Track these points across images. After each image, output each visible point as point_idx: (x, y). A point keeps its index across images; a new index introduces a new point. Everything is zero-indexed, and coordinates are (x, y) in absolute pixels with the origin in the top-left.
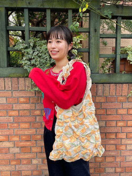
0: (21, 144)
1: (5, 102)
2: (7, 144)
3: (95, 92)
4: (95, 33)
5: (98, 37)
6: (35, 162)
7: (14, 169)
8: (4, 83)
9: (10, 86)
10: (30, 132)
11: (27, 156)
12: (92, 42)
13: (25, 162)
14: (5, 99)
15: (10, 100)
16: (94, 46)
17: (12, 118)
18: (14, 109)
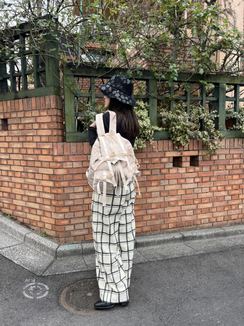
0: (233, 192)
1: (225, 158)
2: (223, 193)
6: (240, 207)
7: (226, 214)
9: (229, 145)
10: (239, 182)
11: (236, 202)
13: (234, 208)
14: (224, 156)
15: (228, 156)
18: (230, 163)
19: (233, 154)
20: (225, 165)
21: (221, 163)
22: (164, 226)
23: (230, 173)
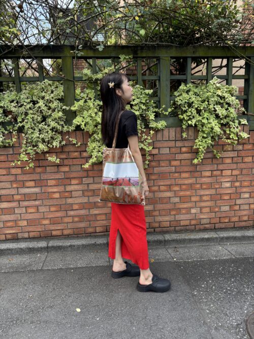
0: (182, 193)
1: (168, 152)
2: (168, 194)
6: (193, 211)
7: (173, 219)
8: (168, 133)
9: (174, 136)
11: (185, 206)
13: (184, 212)
14: (168, 149)
15: (173, 150)
17: (174, 168)
18: (176, 159)
19: (181, 147)
20: (170, 161)
21: (164, 158)
22: (91, 230)
23: (178, 170)
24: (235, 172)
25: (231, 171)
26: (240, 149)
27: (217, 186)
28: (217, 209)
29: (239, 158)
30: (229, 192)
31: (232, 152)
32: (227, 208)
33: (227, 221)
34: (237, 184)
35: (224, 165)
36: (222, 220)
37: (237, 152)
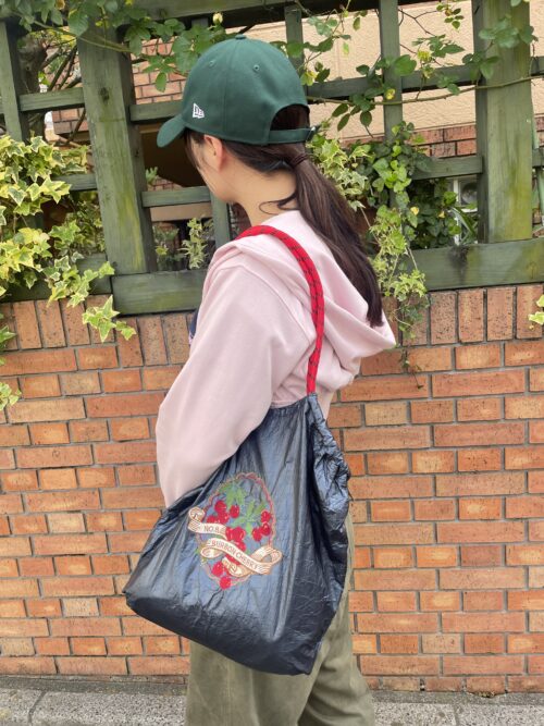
3: (135, 350)
4: (106, 105)
5: (117, 120)
12: (97, 146)
16: (107, 162)
24: (90, 478)
25: (72, 471)
26: (89, 390)
27: (33, 528)
28: (50, 609)
29: (94, 425)
30: (84, 549)
31: (62, 403)
32: (89, 607)
33: (97, 649)
34: (109, 521)
35: (40, 450)
36: (80, 648)
37: (80, 400)
